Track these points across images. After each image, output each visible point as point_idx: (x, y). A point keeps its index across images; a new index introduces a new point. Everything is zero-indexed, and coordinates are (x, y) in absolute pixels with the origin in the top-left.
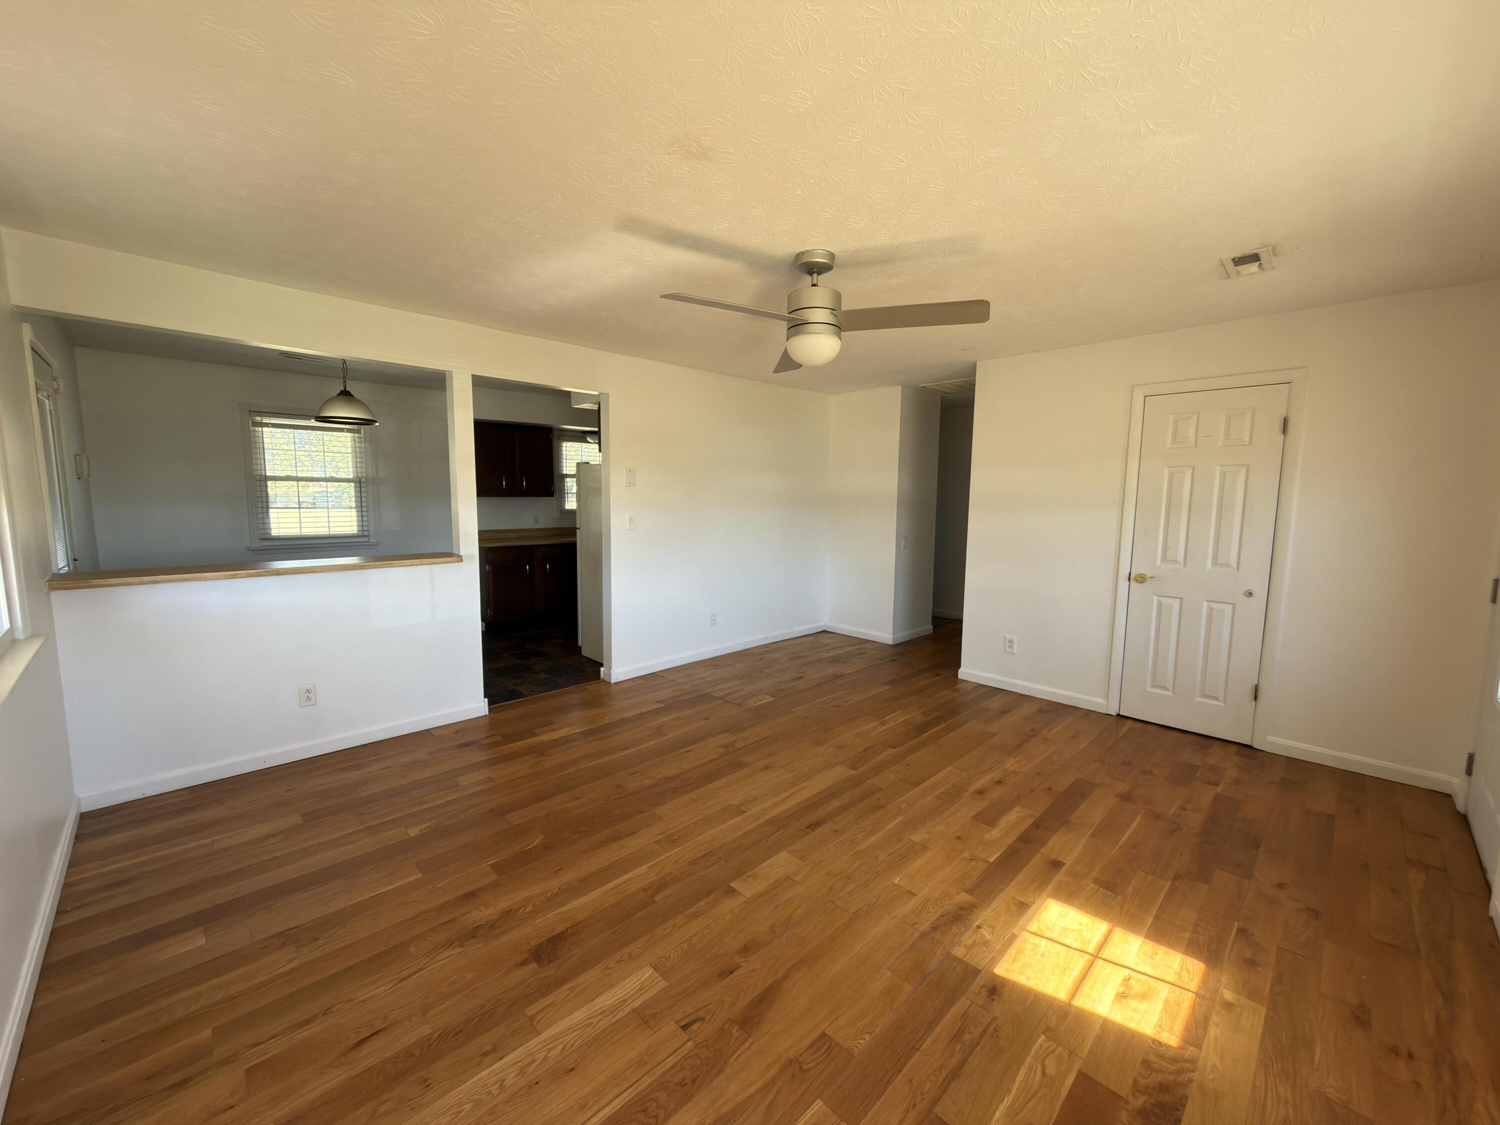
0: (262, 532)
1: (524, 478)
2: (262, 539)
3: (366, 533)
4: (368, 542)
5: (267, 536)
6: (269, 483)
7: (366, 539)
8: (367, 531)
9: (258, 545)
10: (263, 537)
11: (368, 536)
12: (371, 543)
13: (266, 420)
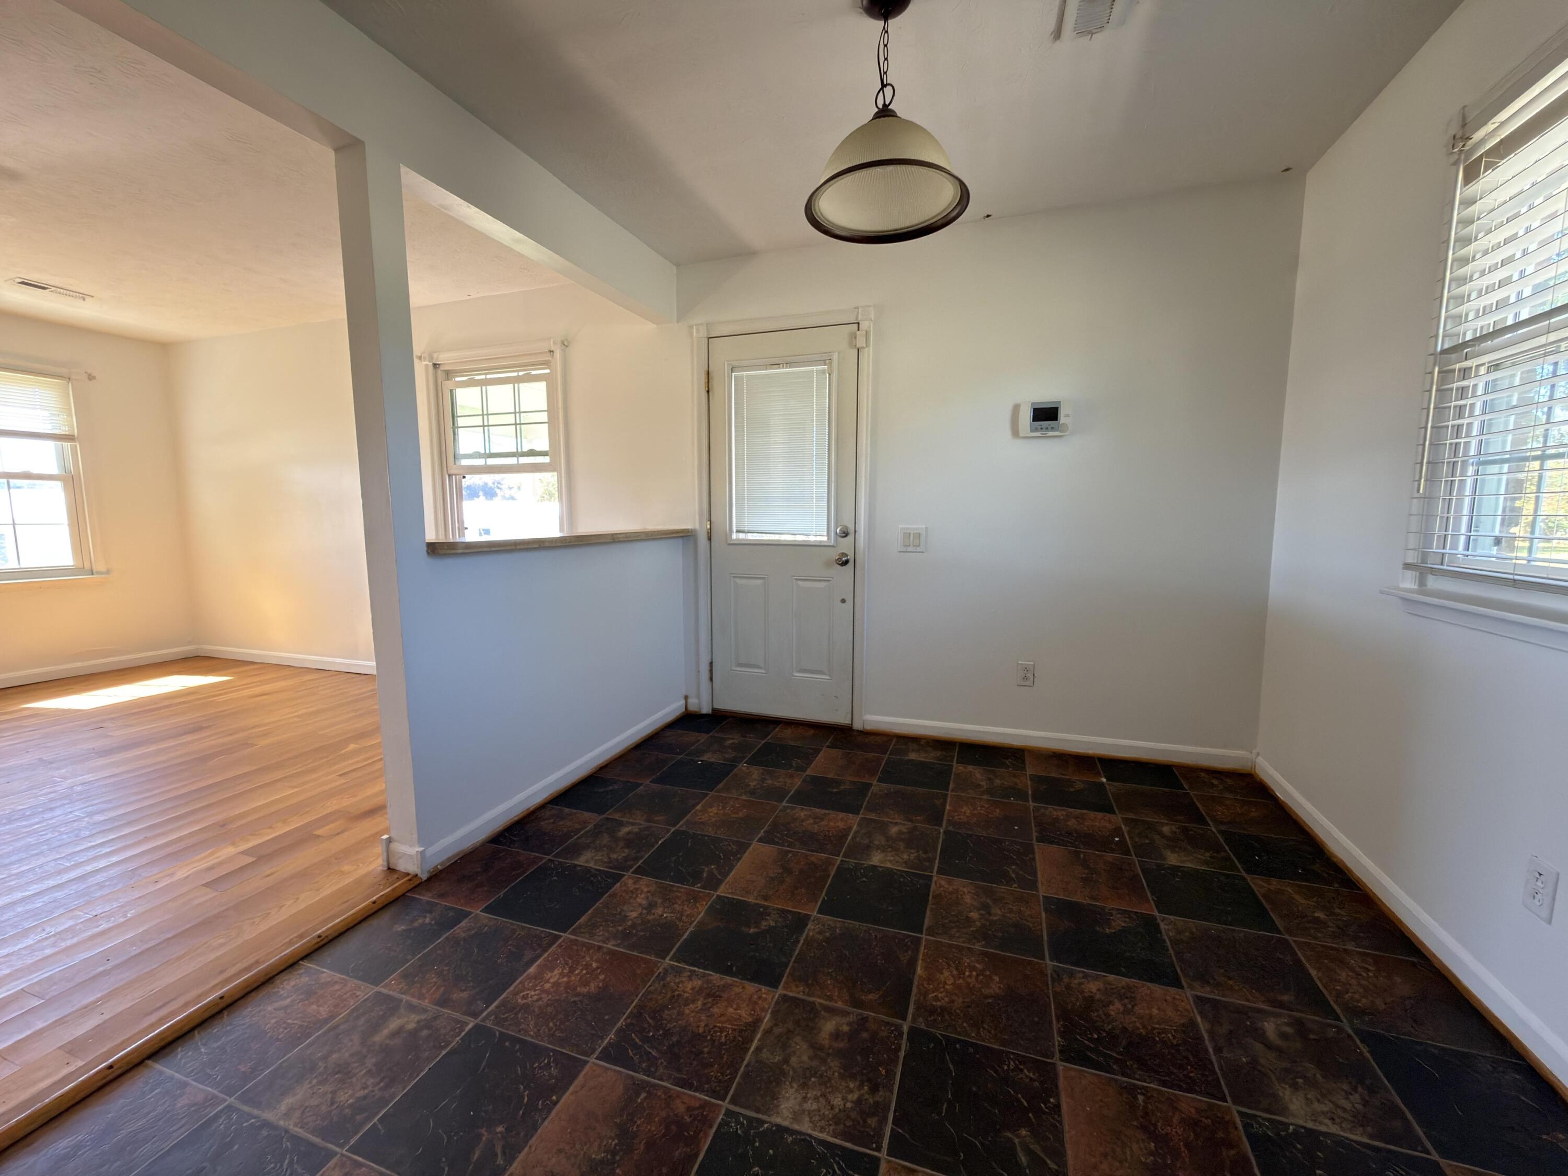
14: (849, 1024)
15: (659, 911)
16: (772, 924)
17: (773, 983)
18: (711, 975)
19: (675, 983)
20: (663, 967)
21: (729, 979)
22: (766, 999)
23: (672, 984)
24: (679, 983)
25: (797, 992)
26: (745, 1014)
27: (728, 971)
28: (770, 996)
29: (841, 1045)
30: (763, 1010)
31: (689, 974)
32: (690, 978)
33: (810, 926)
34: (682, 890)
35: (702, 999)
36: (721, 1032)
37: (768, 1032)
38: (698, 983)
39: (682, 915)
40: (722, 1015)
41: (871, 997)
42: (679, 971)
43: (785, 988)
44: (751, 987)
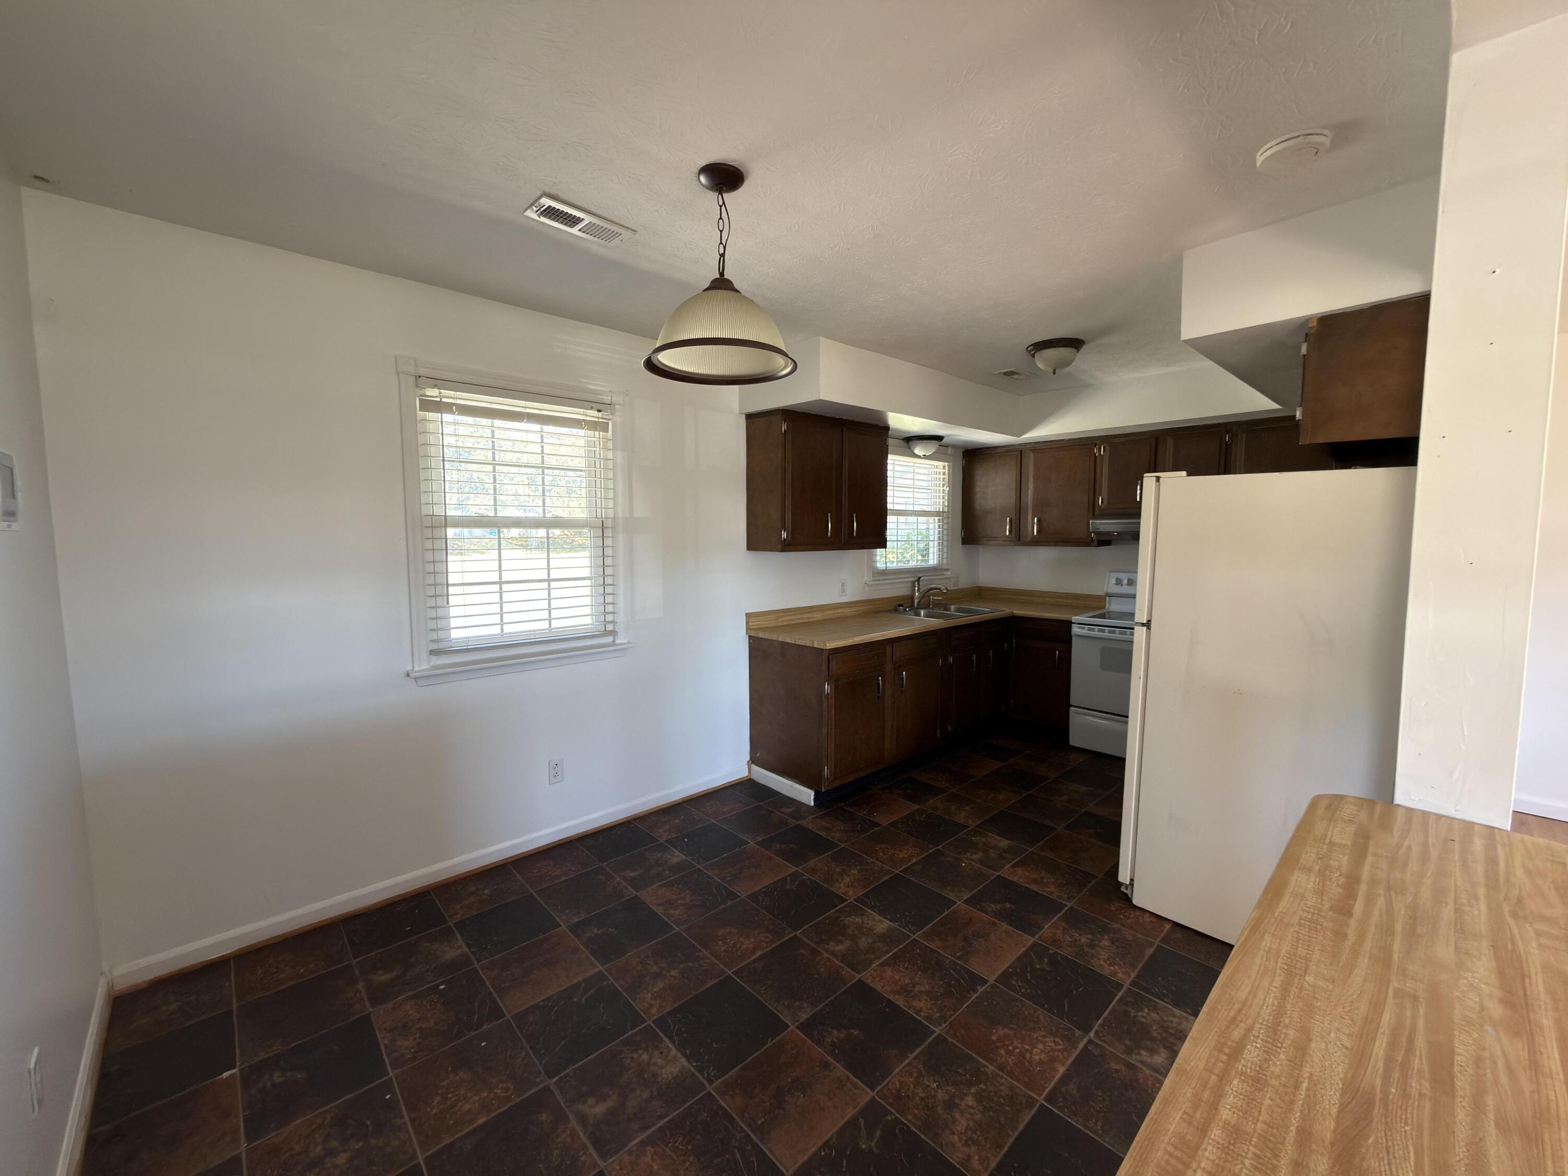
0: (434, 636)
1: (855, 515)
2: (432, 652)
3: (610, 627)
4: (613, 643)
5: (442, 645)
6: (451, 532)
7: (609, 639)
8: (613, 622)
9: (424, 665)
10: (434, 646)
11: (614, 633)
12: (618, 647)
13: (450, 396)
14: (828, 944)
15: (940, 1095)
16: (835, 1032)
17: (861, 985)
18: (904, 1005)
19: (933, 1010)
20: (941, 1028)
21: (891, 997)
22: (871, 976)
23: (935, 1010)
24: (930, 1009)
25: (847, 971)
26: (889, 972)
27: (890, 1003)
28: (868, 977)
29: (840, 938)
30: (875, 970)
31: (922, 1014)
32: (921, 1010)
33: (804, 1017)
34: (910, 1117)
35: (915, 991)
36: (907, 967)
37: (878, 958)
38: (915, 1003)
39: (917, 1078)
40: (904, 976)
41: (802, 951)
42: (929, 1018)
43: (854, 977)
44: (878, 986)
